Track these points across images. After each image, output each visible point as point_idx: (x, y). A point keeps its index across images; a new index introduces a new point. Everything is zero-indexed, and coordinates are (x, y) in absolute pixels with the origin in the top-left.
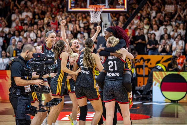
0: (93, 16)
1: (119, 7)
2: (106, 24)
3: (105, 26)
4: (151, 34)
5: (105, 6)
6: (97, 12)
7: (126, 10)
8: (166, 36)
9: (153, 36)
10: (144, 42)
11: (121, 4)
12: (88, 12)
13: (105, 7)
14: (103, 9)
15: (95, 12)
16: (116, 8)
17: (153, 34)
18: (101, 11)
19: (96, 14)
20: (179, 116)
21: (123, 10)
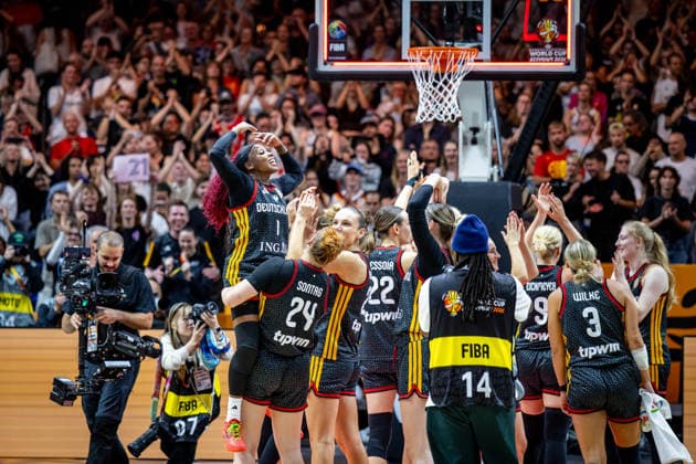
1: (543, 53)
2: (475, 130)
3: (470, 135)
5: (479, 48)
6: (446, 76)
11: (548, 40)
12: (408, 78)
13: (481, 55)
14: (472, 66)
15: (437, 77)
16: (526, 58)
17: (668, 173)
18: (462, 69)
19: (441, 83)
21: (557, 66)
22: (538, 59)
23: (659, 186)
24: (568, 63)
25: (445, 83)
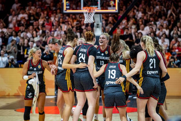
0: (86, 18)
1: (111, 8)
2: (98, 25)
3: (97, 26)
4: (139, 33)
5: (98, 7)
6: (90, 13)
7: (117, 11)
8: (153, 35)
9: (140, 35)
10: (131, 41)
11: (112, 5)
12: (82, 13)
13: (98, 9)
14: (96, 11)
15: (89, 13)
16: (107, 9)
17: (140, 33)
18: (94, 12)
19: (89, 15)
20: (168, 109)
21: (114, 11)
22: (110, 9)
23: (138, 36)
24: (116, 10)
25: (91, 15)
